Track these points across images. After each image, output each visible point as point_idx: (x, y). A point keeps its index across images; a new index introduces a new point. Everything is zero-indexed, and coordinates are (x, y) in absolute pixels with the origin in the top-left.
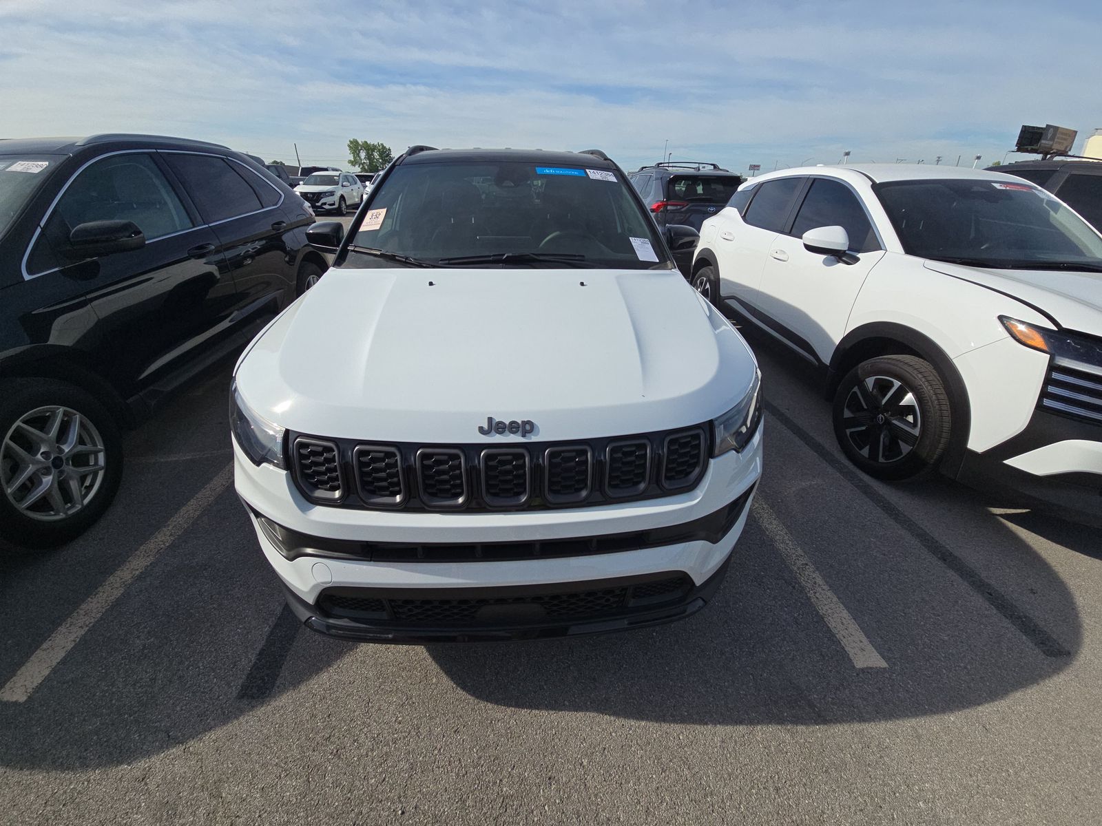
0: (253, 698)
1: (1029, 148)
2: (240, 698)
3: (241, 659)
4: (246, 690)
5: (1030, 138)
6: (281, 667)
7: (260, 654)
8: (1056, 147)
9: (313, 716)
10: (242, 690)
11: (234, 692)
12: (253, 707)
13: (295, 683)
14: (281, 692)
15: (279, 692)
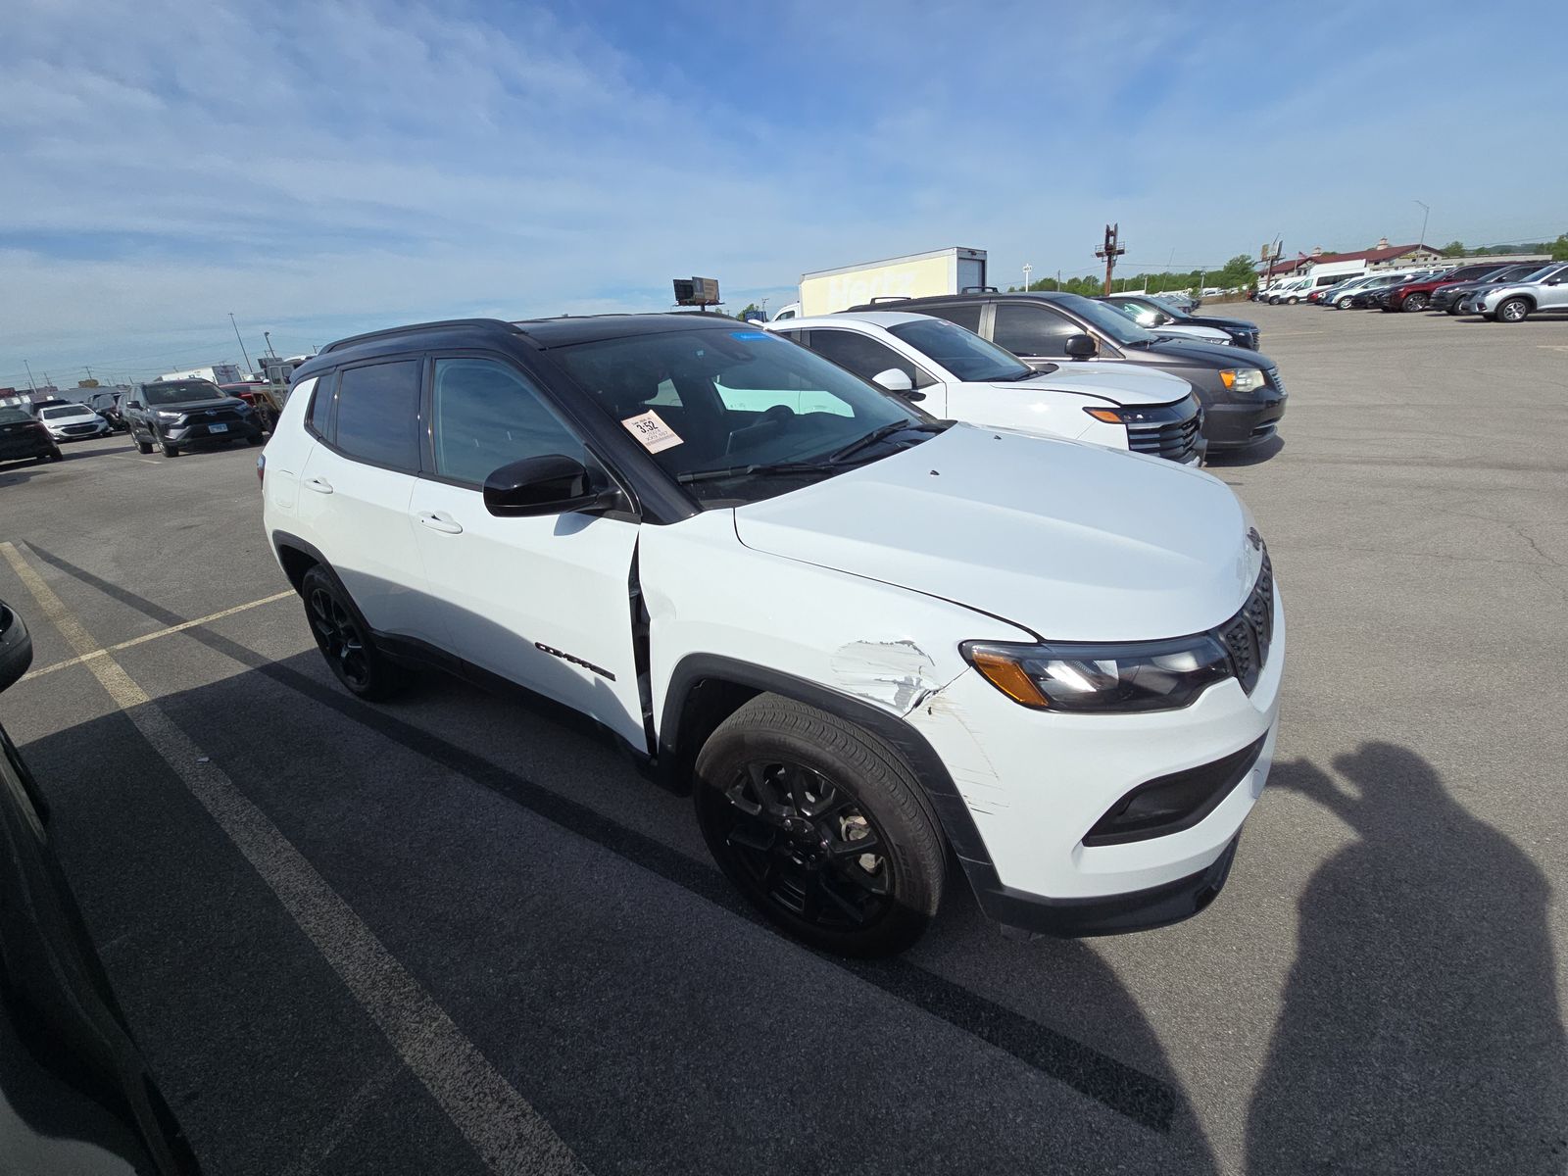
0: (1171, 1110)
1: (688, 300)
2: (1168, 1129)
3: (1087, 1121)
4: (1154, 1119)
5: (685, 291)
6: (1122, 1065)
7: (1085, 1091)
8: (708, 298)
9: (1216, 1037)
10: (1152, 1126)
11: (1151, 1137)
12: (1187, 1112)
13: (1155, 1049)
14: (1168, 1070)
15: (1167, 1072)
